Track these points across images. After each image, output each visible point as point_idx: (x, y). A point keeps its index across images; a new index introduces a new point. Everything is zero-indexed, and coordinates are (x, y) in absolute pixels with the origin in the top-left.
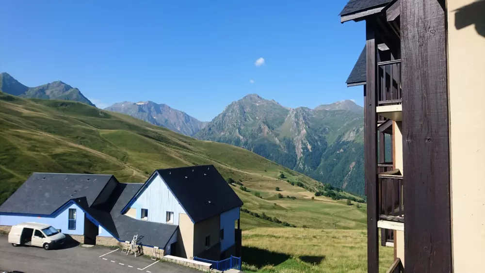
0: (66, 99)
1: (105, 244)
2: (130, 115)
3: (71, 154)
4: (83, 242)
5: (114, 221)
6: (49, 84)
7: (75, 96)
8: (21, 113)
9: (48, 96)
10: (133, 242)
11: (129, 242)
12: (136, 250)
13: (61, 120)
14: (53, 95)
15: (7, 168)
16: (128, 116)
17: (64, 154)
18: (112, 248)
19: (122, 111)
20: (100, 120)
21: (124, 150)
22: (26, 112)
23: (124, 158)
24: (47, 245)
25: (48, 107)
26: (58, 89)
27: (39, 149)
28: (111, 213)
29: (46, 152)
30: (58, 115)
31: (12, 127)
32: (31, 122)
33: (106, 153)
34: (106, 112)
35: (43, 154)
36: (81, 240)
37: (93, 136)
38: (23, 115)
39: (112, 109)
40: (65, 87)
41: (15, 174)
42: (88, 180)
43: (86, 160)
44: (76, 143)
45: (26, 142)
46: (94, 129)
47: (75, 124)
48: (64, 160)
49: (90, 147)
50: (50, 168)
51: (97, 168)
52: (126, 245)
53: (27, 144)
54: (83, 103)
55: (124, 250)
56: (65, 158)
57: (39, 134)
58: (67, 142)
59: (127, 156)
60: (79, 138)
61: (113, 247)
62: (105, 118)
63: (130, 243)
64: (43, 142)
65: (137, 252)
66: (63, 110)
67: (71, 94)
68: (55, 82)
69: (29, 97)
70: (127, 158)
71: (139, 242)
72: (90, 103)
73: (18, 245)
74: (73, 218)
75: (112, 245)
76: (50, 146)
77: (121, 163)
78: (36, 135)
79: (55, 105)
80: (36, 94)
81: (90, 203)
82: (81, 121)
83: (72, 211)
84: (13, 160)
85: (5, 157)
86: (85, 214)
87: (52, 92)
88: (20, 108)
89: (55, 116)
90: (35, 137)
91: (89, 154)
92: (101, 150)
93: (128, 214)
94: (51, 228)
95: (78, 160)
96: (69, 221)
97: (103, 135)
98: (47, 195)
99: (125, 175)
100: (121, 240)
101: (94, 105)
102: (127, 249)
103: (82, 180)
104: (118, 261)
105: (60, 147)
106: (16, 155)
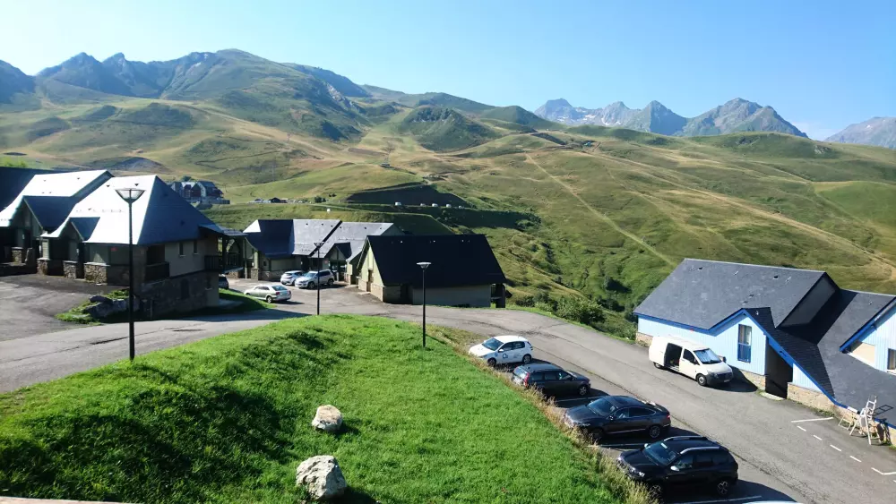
0: (749, 130)
1: (805, 401)
2: (886, 146)
3: (757, 231)
4: (764, 388)
5: (826, 362)
6: (720, 106)
7: (765, 123)
8: (676, 163)
9: (719, 130)
10: (863, 410)
11: (856, 411)
12: (872, 430)
13: (740, 170)
14: (729, 125)
15: (657, 250)
16: (880, 150)
17: (745, 230)
18: (819, 413)
19: (865, 141)
20: (814, 163)
21: (870, 224)
22: (684, 161)
23: (870, 241)
24: (702, 378)
25: (719, 149)
26: (737, 112)
27: (704, 222)
28: (819, 345)
29: (715, 226)
30: (734, 160)
31: (664, 186)
32: (692, 176)
33: (828, 228)
34: (829, 147)
35: (709, 229)
36: (760, 382)
37: (801, 196)
38: (678, 166)
39: (843, 138)
40: (748, 108)
41: (668, 261)
42: (776, 277)
43: (787, 243)
44: (767, 210)
45: (684, 210)
46: (804, 182)
47: (766, 174)
48: (746, 241)
49: (794, 217)
50: (722, 254)
51: (808, 259)
52: (849, 414)
53: (685, 213)
54: (782, 134)
55: (845, 424)
56: (748, 237)
57: (704, 196)
58: (750, 209)
59: (875, 238)
60: (773, 201)
61: (821, 411)
62: (826, 157)
63: (859, 413)
64: (709, 210)
65: (874, 435)
66: (745, 151)
67: (759, 120)
68: (731, 102)
69: (686, 136)
70: (877, 241)
71: (879, 417)
72: (797, 132)
73: (661, 367)
74: (745, 342)
75: (820, 407)
76: (722, 216)
77: (861, 251)
78: (698, 197)
79: (731, 143)
80: (699, 127)
81: (777, 321)
82: (779, 168)
83: (744, 330)
84: (664, 239)
85: (655, 233)
86: (767, 339)
87: (725, 120)
88: (674, 155)
89: (729, 162)
90: (699, 201)
91: (794, 231)
92: (816, 223)
93: (856, 354)
94: (708, 352)
95: (770, 241)
96: (739, 346)
97: (821, 193)
98: (704, 296)
99: (871, 276)
100: (840, 402)
101: (804, 135)
102: (851, 423)
103: (763, 277)
104: (829, 440)
105: (739, 218)
106: (669, 231)
